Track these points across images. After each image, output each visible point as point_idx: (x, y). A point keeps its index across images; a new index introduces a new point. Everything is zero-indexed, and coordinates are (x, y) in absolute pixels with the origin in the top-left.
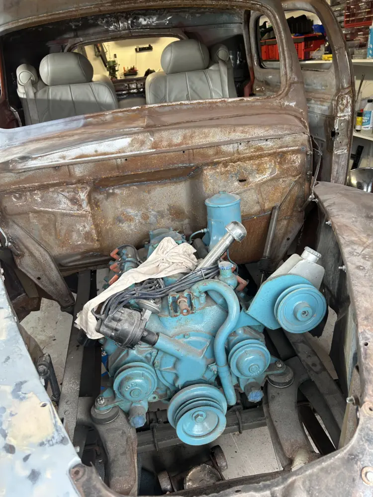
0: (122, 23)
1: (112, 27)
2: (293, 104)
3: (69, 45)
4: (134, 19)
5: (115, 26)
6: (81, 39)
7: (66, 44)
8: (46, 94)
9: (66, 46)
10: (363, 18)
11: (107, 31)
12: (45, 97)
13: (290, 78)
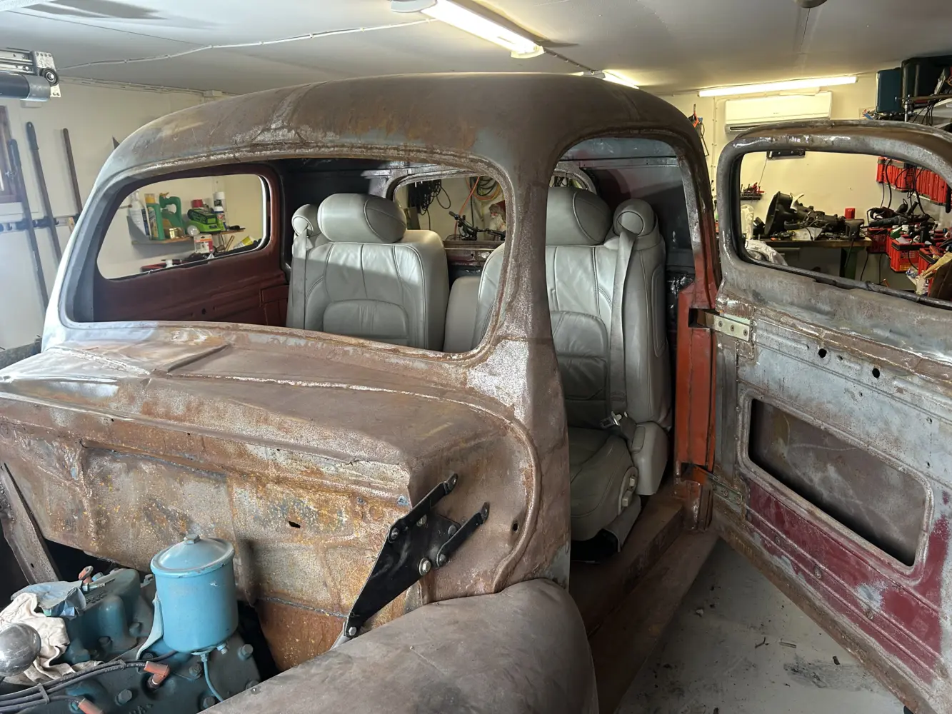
8: (326, 254)
12: (323, 259)
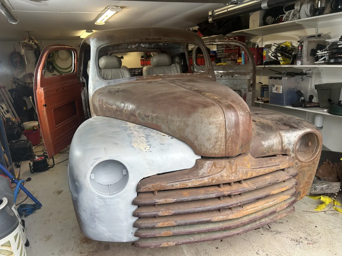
0: (134, 45)
1: (129, 47)
2: (211, 77)
3: (110, 53)
4: (139, 44)
5: (130, 46)
6: (116, 51)
7: (109, 52)
9: (108, 53)
10: (233, 49)
11: (127, 48)
13: (209, 67)
